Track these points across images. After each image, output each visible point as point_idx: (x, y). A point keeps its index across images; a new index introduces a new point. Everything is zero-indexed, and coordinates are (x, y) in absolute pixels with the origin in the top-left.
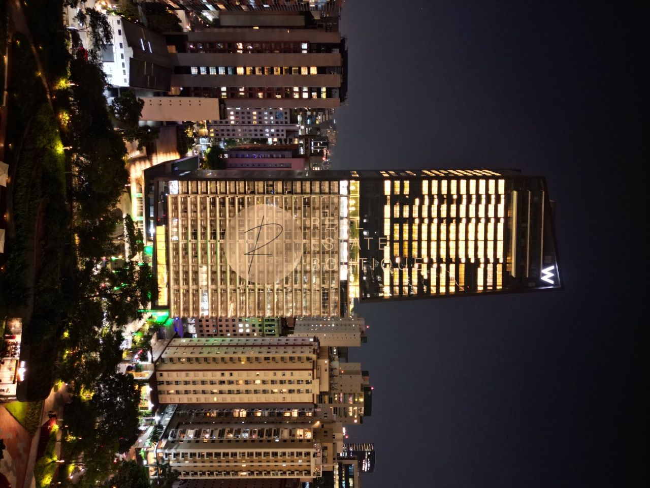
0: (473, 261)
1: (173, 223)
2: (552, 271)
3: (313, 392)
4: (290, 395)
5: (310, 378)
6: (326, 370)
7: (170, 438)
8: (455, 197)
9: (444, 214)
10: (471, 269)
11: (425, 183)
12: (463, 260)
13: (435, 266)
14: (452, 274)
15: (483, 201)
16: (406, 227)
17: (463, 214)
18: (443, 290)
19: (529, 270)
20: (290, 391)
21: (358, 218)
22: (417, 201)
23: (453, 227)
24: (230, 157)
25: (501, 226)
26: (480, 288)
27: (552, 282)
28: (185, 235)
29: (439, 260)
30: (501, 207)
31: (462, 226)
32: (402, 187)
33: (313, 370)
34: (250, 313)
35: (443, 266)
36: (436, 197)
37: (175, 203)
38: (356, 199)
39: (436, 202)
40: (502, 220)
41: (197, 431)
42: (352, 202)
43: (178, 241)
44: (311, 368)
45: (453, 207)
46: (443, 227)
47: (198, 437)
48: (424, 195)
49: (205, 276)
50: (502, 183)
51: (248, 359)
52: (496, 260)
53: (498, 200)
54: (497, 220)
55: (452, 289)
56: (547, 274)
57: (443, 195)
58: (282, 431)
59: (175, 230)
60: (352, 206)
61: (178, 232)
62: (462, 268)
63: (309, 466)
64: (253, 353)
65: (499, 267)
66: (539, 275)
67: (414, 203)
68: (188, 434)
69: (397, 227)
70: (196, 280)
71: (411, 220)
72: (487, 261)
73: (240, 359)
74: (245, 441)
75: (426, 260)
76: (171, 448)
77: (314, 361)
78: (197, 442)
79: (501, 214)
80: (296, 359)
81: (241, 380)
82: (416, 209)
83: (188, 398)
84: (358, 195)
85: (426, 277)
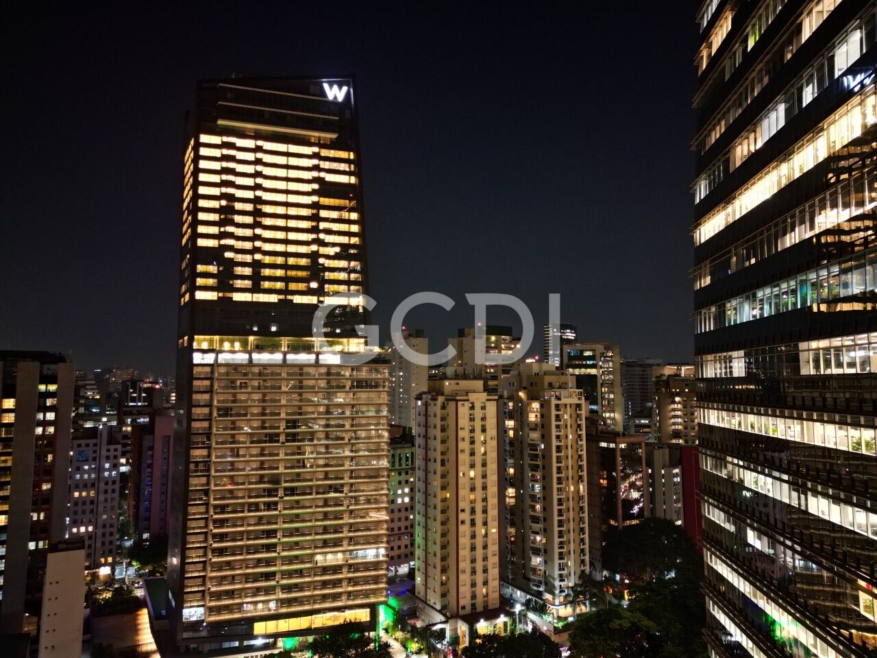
0: (316, 186)
1: (249, 610)
2: (331, 86)
3: (484, 400)
4: (488, 430)
5: (468, 405)
6: (458, 384)
7: (541, 589)
8: (224, 203)
9: (249, 220)
10: (326, 189)
11: (202, 242)
12: (315, 198)
13: (322, 236)
14: (334, 215)
15: (231, 165)
16: (267, 272)
17: (249, 194)
18: (355, 228)
19: (328, 115)
20: (484, 430)
21: (251, 338)
22: (228, 255)
23: (268, 209)
24: (147, 530)
25: (268, 146)
26: (353, 180)
27: (345, 89)
28: (268, 591)
29: (315, 230)
30: (240, 142)
31: (267, 196)
32: (206, 275)
33: (457, 401)
34: (382, 489)
35: (323, 225)
36: (222, 229)
37: (218, 610)
38: (222, 342)
39: (230, 229)
40: (260, 143)
41: (532, 553)
42: (227, 346)
43: (277, 600)
44: (454, 403)
45: (239, 206)
46: (268, 222)
47: (540, 551)
48: (220, 245)
49: (330, 557)
50: (204, 138)
51: (443, 488)
52: (315, 156)
53: (231, 146)
54: (259, 149)
55: (354, 216)
56: (335, 93)
57: (220, 218)
58: (531, 440)
59: (260, 606)
60: (233, 346)
61: (263, 602)
62: (325, 201)
63: (570, 405)
64: (436, 482)
65: (324, 153)
66: (335, 103)
67: (232, 260)
68: (536, 564)
69: (266, 285)
70: (336, 569)
71: (257, 265)
72: (316, 168)
73: (444, 500)
74: (544, 488)
75: (314, 248)
76: (554, 587)
77: (447, 400)
78: (545, 551)
79: (250, 143)
80: (443, 423)
81: (469, 497)
82: (239, 258)
83: (493, 568)
84: (217, 338)
85: (337, 249)
